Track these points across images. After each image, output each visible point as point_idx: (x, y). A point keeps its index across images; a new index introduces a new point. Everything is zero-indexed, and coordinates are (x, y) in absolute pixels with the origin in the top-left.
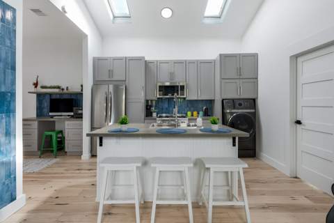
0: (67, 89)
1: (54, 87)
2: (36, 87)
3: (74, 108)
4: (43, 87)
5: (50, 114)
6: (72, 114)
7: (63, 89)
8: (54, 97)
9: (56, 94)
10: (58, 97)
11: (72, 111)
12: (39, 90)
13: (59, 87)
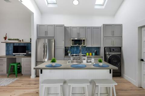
0: (23, 41)
1: (16, 40)
2: (5, 39)
3: (27, 51)
4: (9, 40)
5: (14, 54)
6: (25, 54)
7: (20, 41)
8: (15, 45)
9: (17, 43)
10: (18, 45)
11: (25, 52)
12: (7, 41)
13: (18, 40)
